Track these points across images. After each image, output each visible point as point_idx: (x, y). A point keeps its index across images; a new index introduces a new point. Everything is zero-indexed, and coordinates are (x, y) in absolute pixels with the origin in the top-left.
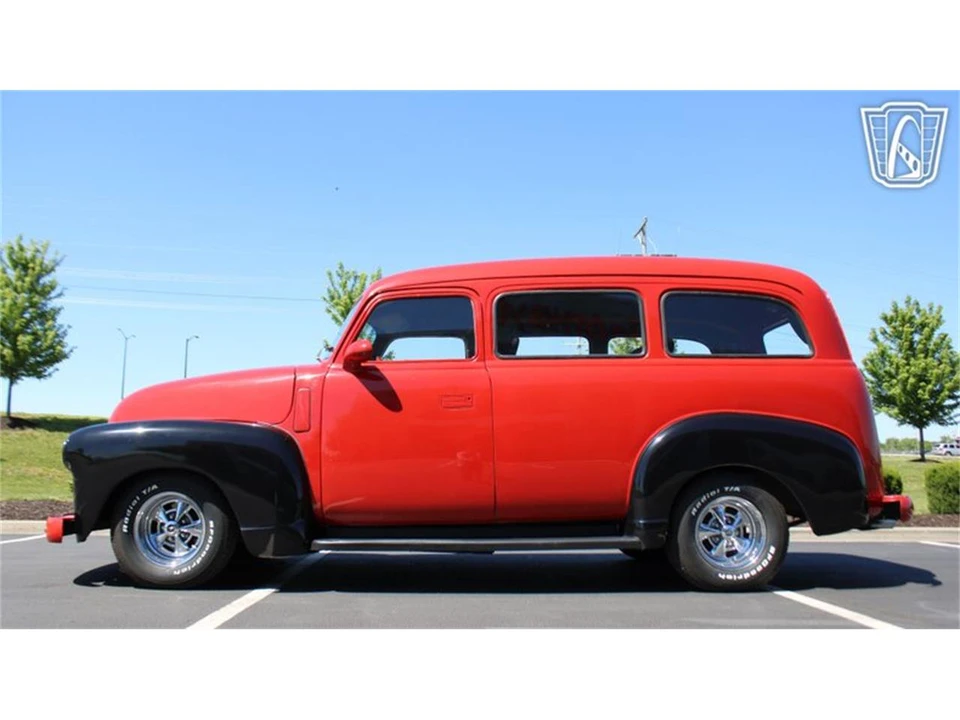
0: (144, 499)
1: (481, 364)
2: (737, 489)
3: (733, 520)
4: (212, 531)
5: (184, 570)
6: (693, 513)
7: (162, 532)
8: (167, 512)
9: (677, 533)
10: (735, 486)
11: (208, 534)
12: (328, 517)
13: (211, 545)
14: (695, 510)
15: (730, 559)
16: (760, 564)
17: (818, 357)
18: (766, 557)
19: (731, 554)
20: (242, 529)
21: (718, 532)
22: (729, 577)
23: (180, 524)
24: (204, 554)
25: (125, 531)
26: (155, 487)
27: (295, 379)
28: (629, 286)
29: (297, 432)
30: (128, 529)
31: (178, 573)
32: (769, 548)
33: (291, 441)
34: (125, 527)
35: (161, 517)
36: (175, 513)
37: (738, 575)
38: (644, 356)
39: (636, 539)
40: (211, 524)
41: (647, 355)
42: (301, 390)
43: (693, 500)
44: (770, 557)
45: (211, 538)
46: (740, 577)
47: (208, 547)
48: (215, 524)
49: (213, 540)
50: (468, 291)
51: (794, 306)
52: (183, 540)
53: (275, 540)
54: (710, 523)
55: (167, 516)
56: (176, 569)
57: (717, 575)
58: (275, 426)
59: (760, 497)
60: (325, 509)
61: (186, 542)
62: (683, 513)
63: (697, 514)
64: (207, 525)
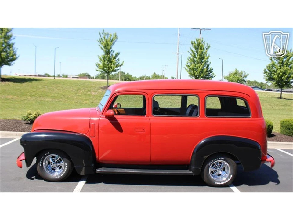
0: (45, 156)
1: (148, 118)
2: (223, 158)
3: (221, 166)
4: (66, 166)
5: (59, 177)
6: (209, 165)
7: (51, 164)
8: (53, 159)
9: (204, 170)
10: (222, 157)
11: (65, 167)
12: (101, 161)
13: (66, 170)
14: (210, 164)
15: (218, 177)
16: (227, 180)
17: (252, 118)
18: (229, 178)
19: (219, 175)
20: (75, 167)
21: (216, 169)
22: (218, 183)
23: (57, 163)
24: (64, 173)
25: (40, 165)
26: (49, 153)
27: (90, 119)
28: (195, 93)
29: (91, 137)
30: (41, 165)
31: (57, 178)
32: (230, 175)
33: (89, 139)
34: (40, 164)
35: (51, 160)
36: (55, 159)
37: (220, 183)
38: (198, 117)
39: (191, 172)
40: (66, 164)
41: (199, 117)
42: (92, 124)
43: (209, 162)
44: (230, 178)
45: (66, 168)
46: (221, 183)
47: (65, 171)
48: (67, 164)
49: (67, 169)
50: (145, 93)
51: (247, 101)
52: (58, 167)
53: (85, 169)
54: (214, 167)
55: (53, 160)
56: (56, 176)
57: (214, 182)
58: (84, 134)
59: (229, 161)
60: (100, 159)
61: (59, 167)
62: (206, 165)
63: (210, 165)
64: (65, 164)
